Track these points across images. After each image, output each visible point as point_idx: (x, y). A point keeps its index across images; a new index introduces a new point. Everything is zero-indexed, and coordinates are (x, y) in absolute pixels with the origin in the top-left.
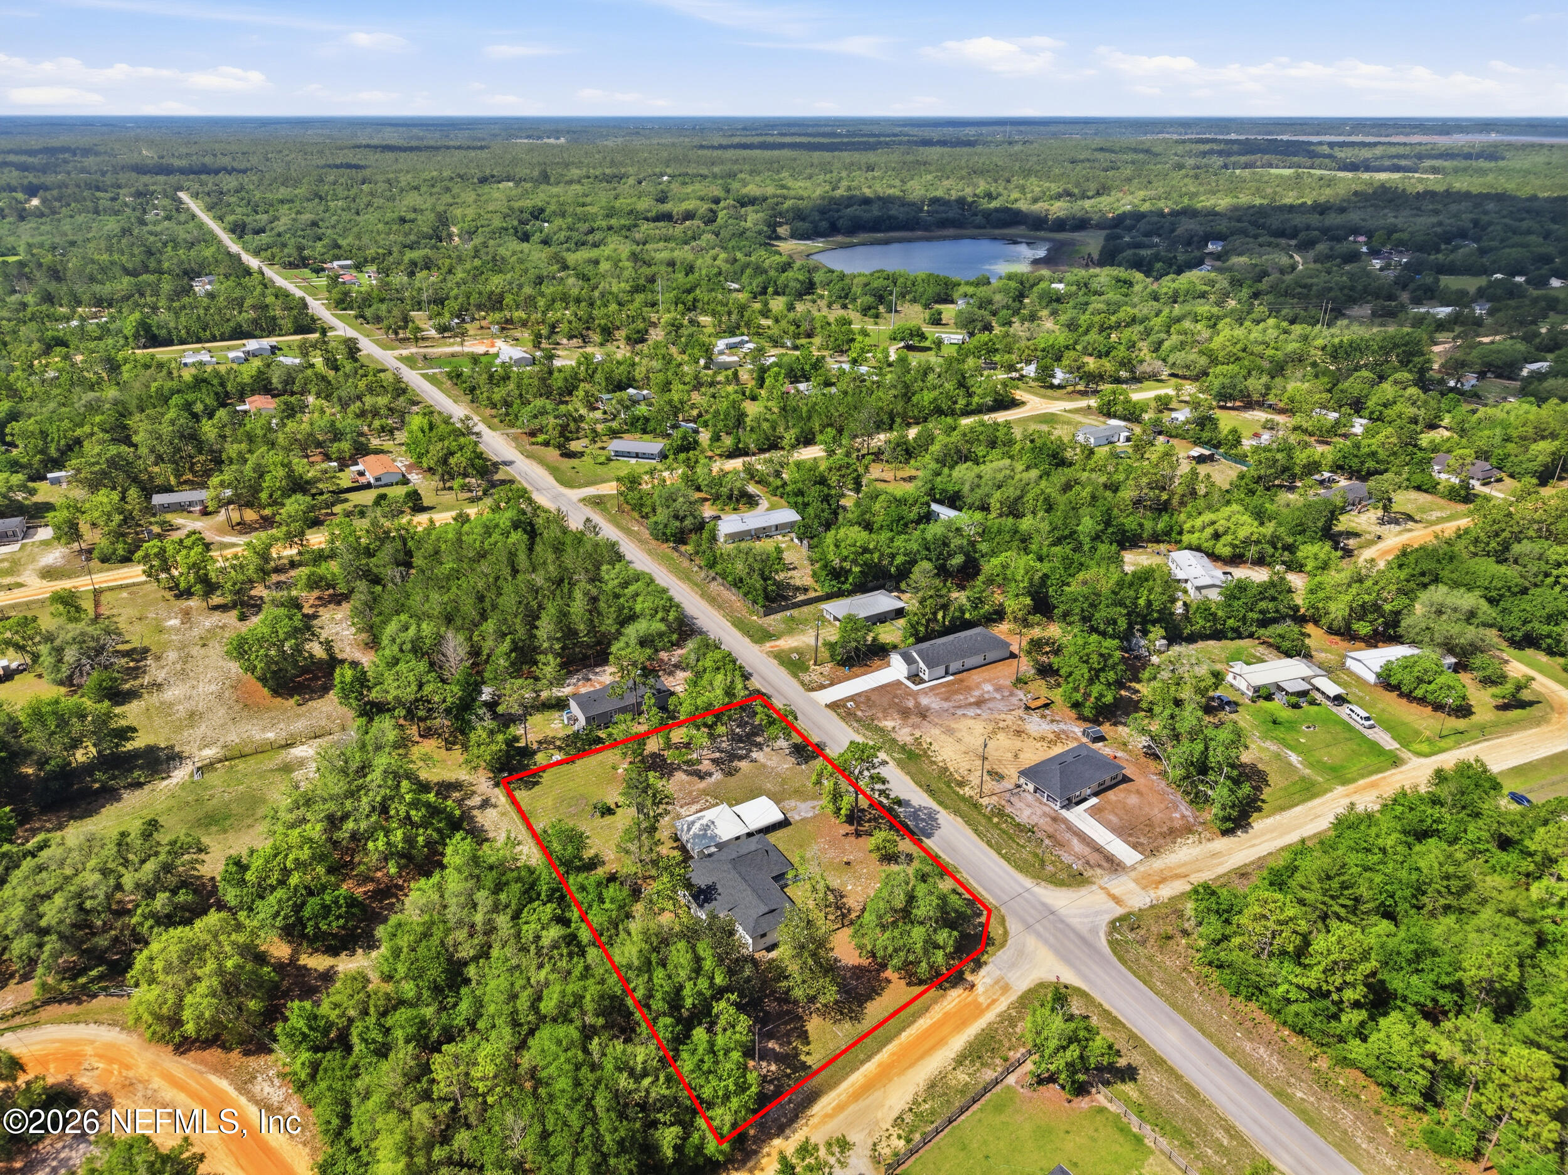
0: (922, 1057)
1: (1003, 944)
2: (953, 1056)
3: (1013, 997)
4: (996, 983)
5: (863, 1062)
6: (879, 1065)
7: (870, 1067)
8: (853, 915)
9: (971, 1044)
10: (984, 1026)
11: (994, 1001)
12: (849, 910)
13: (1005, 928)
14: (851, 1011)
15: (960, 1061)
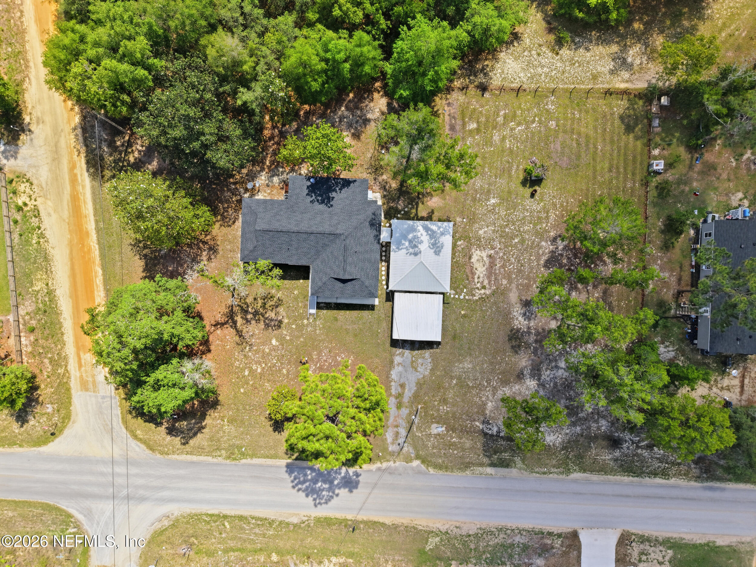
0: (72, 269)
1: (125, 422)
2: (58, 293)
3: (74, 384)
4: (94, 382)
5: (97, 222)
6: (87, 233)
7: (91, 225)
8: (239, 320)
9: (58, 314)
10: (65, 338)
11: (80, 366)
12: (248, 321)
13: (140, 440)
14: (145, 247)
15: (50, 293)
